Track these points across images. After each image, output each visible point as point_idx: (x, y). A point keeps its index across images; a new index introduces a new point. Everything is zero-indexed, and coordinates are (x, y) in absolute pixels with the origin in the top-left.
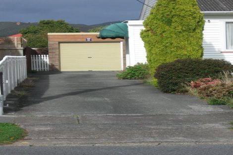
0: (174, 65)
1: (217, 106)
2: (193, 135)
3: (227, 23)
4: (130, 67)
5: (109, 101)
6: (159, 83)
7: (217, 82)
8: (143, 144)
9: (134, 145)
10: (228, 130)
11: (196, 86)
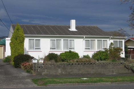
0: (18, 57)
1: (28, 73)
2: (24, 84)
3: (29, 39)
4: (6, 57)
5: (3, 71)
6: (14, 64)
7: (28, 63)
8: (13, 87)
9: (11, 87)
10: (31, 82)
11: (23, 65)
